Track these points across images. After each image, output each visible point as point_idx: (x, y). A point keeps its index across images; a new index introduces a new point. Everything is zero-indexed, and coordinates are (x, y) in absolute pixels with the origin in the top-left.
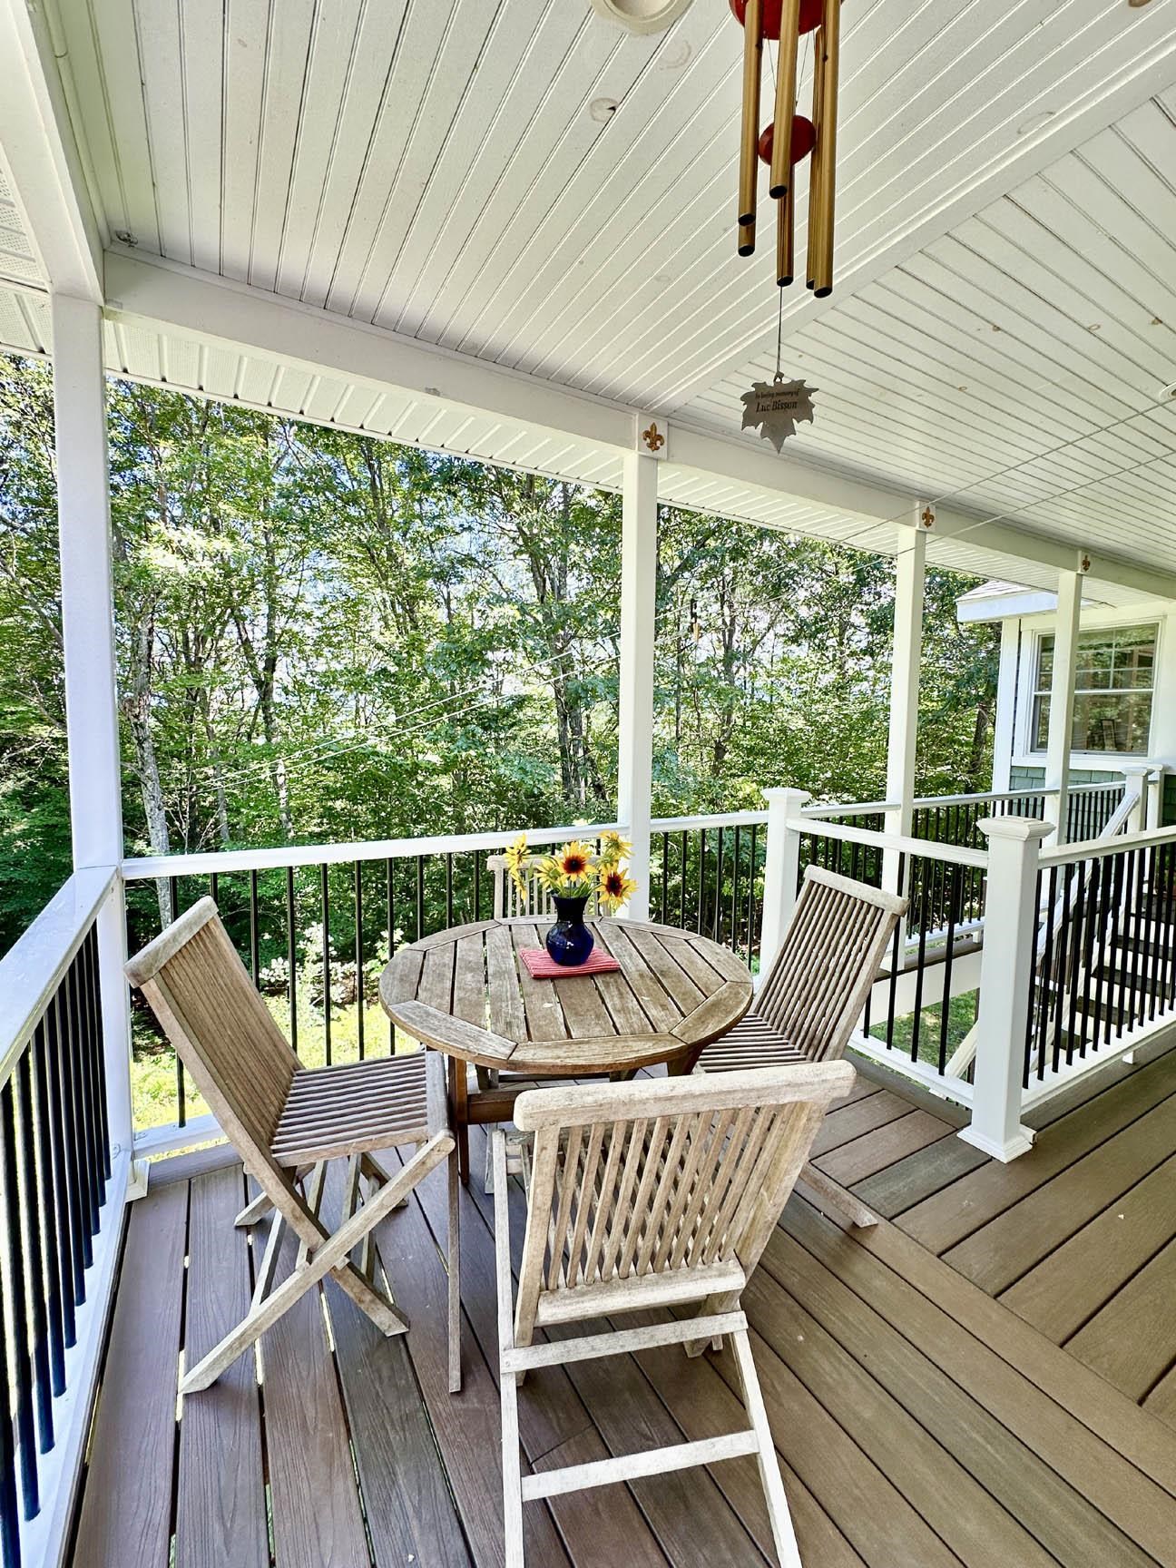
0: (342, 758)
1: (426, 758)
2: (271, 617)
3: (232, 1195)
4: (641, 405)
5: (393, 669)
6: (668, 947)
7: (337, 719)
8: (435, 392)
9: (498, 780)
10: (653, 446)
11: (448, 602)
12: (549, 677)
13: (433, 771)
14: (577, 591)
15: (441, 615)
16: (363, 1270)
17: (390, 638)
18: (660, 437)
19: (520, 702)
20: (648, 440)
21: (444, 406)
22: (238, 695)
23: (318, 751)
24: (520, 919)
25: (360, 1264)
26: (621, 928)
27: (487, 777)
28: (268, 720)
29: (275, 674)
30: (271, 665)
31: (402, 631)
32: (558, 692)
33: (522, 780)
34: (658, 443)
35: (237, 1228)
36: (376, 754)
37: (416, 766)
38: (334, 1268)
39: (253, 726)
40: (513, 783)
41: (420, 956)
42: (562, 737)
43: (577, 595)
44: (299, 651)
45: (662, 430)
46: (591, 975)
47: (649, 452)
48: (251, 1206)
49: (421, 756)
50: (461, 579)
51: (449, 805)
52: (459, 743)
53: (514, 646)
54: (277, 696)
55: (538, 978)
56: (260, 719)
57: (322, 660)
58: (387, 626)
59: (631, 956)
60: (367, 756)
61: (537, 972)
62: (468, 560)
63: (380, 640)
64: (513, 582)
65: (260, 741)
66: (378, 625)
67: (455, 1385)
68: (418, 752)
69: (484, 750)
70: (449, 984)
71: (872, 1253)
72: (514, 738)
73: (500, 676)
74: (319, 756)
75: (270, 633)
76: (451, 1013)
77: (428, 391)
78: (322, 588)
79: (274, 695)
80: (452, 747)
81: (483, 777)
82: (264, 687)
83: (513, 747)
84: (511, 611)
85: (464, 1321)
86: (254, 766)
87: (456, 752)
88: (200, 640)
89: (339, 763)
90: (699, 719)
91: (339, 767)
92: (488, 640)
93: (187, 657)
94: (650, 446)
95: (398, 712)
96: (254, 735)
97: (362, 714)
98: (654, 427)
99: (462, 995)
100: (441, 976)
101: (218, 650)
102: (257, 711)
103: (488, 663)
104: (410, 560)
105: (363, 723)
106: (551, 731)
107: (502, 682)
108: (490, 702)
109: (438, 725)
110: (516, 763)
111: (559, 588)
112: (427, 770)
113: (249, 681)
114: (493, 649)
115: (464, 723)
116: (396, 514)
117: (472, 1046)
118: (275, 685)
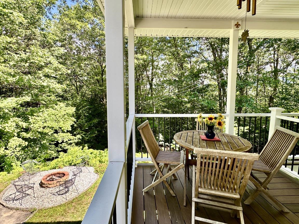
0: (166, 99)
1: (185, 100)
2: (152, 70)
3: (149, 170)
4: (234, 19)
5: (177, 79)
6: (233, 139)
7: (165, 91)
8: (187, 28)
9: (202, 105)
10: (237, 27)
11: (191, 62)
12: (216, 79)
13: (186, 103)
14: (226, 56)
15: (189, 66)
16: (169, 184)
17: (177, 72)
18: (239, 25)
19: (208, 86)
20: (236, 26)
21: (188, 30)
22: (146, 86)
23: (161, 98)
24: (201, 131)
25: (169, 182)
26: (223, 135)
27: (199, 104)
28: (152, 91)
29: (153, 82)
30: (152, 80)
31: (180, 70)
32: (218, 83)
33: (208, 106)
34: (239, 26)
35: (150, 174)
36: (173, 99)
37: (182, 101)
38: (164, 180)
39: (149, 93)
40: (205, 106)
41: (181, 134)
42: (220, 94)
43: (226, 57)
44: (158, 76)
45: (240, 23)
46: (214, 141)
47: (236, 29)
48: (152, 172)
49: (183, 99)
50: (194, 57)
51: (190, 111)
52: (192, 96)
53: (206, 72)
54: (154, 87)
55: (203, 140)
56: (150, 91)
57: (162, 78)
58: (176, 70)
59: (224, 139)
60: (171, 99)
61: (203, 139)
62: (196, 52)
63: (175, 73)
64: (208, 56)
65: (150, 96)
66: (174, 69)
67: (185, 205)
68: (183, 98)
69: (198, 98)
70: (186, 138)
71: (287, 218)
72: (206, 95)
73: (203, 79)
74: (161, 99)
75: (152, 73)
76: (186, 142)
77: (185, 28)
78: (163, 62)
79: (153, 86)
80: (190, 97)
81: (198, 104)
82: (151, 85)
83: (206, 97)
84: (206, 65)
85: (187, 197)
86: (149, 101)
87: (191, 99)
88: (139, 75)
89: (165, 100)
90: (265, 89)
91: (165, 101)
92: (200, 71)
93: (137, 79)
94: (236, 27)
95: (178, 89)
96: (149, 94)
97: (170, 89)
98: (238, 23)
99: (188, 140)
100: (185, 137)
101: (143, 77)
102: (149, 89)
103: (200, 77)
104: (182, 54)
105: (171, 92)
106: (217, 93)
107: (204, 81)
108: (200, 86)
109: (187, 92)
110: (206, 101)
111: (220, 56)
112: (184, 102)
113: (148, 83)
114: (201, 74)
115: (193, 91)
116: (179, 43)
117: (189, 147)
118: (153, 84)
